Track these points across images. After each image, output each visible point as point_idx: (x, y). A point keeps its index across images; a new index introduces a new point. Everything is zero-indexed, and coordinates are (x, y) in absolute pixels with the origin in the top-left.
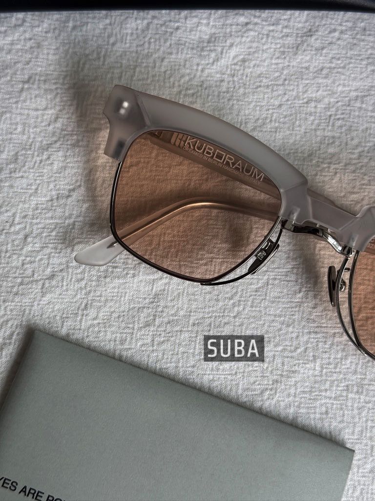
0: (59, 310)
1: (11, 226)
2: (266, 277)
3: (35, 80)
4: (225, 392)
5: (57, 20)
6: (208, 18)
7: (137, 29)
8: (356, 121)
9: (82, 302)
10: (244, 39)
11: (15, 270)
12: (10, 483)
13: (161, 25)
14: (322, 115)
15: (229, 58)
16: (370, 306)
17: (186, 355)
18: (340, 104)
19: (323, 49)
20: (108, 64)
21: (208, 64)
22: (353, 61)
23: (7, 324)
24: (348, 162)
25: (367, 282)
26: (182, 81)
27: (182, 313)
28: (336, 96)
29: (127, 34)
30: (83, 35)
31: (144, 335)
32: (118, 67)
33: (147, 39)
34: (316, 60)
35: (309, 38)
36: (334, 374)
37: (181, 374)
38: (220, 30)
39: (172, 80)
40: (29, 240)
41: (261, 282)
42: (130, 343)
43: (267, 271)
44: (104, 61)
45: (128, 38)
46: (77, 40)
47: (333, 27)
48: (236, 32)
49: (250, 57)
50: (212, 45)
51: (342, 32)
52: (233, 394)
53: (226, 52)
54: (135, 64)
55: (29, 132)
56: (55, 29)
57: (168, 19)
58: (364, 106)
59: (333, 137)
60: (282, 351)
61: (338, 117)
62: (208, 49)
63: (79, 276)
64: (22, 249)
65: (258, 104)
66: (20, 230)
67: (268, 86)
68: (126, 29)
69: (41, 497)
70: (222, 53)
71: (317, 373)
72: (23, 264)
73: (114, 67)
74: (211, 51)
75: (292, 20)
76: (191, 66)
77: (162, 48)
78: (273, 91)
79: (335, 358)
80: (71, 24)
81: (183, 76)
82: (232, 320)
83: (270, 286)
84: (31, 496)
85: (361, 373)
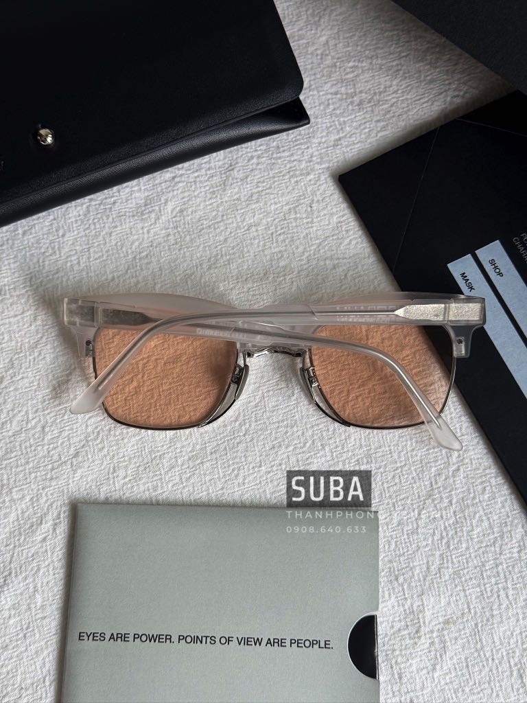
0: (92, 480)
1: (27, 423)
2: (260, 392)
3: (6, 291)
4: (256, 501)
5: (7, 232)
6: (138, 185)
7: (79, 215)
8: (295, 231)
9: (110, 467)
10: (175, 193)
11: (43, 460)
12: (98, 635)
13: (100, 204)
14: (265, 235)
15: (168, 213)
16: (356, 386)
17: (213, 481)
18: (277, 220)
19: (247, 177)
20: (64, 254)
21: (151, 225)
22: (276, 179)
23: (52, 507)
24: (300, 269)
25: (347, 367)
26: (134, 247)
27: (198, 447)
28: (271, 215)
29: (72, 222)
30: (34, 237)
31: (172, 477)
32: (74, 255)
33: (91, 221)
34: (244, 189)
35: (232, 172)
36: (344, 454)
37: (214, 498)
38: (152, 192)
39: (124, 249)
40: (47, 429)
41: (257, 397)
42: (162, 487)
43: (259, 387)
44: (60, 253)
45: (74, 226)
46: (30, 244)
47: (249, 155)
48: (166, 188)
49: (186, 206)
50: (149, 206)
51: (259, 157)
52: (263, 499)
53: (164, 209)
54: (88, 247)
55: (15, 337)
56: (8, 240)
57: (104, 197)
58: (298, 215)
59: (280, 252)
60: (293, 450)
61: (279, 232)
62: (147, 211)
63: (100, 446)
64: (43, 439)
65: (206, 244)
66: (36, 424)
67: (209, 226)
68: (70, 218)
69: (128, 637)
70: (160, 212)
71: (328, 458)
72: (49, 452)
73: (70, 255)
74: (150, 212)
75: (212, 161)
76: (137, 231)
77: (107, 225)
78: (215, 229)
79: (340, 441)
80: (20, 231)
81: (133, 243)
82: (243, 438)
83: (266, 399)
84: (119, 639)
85: (366, 446)
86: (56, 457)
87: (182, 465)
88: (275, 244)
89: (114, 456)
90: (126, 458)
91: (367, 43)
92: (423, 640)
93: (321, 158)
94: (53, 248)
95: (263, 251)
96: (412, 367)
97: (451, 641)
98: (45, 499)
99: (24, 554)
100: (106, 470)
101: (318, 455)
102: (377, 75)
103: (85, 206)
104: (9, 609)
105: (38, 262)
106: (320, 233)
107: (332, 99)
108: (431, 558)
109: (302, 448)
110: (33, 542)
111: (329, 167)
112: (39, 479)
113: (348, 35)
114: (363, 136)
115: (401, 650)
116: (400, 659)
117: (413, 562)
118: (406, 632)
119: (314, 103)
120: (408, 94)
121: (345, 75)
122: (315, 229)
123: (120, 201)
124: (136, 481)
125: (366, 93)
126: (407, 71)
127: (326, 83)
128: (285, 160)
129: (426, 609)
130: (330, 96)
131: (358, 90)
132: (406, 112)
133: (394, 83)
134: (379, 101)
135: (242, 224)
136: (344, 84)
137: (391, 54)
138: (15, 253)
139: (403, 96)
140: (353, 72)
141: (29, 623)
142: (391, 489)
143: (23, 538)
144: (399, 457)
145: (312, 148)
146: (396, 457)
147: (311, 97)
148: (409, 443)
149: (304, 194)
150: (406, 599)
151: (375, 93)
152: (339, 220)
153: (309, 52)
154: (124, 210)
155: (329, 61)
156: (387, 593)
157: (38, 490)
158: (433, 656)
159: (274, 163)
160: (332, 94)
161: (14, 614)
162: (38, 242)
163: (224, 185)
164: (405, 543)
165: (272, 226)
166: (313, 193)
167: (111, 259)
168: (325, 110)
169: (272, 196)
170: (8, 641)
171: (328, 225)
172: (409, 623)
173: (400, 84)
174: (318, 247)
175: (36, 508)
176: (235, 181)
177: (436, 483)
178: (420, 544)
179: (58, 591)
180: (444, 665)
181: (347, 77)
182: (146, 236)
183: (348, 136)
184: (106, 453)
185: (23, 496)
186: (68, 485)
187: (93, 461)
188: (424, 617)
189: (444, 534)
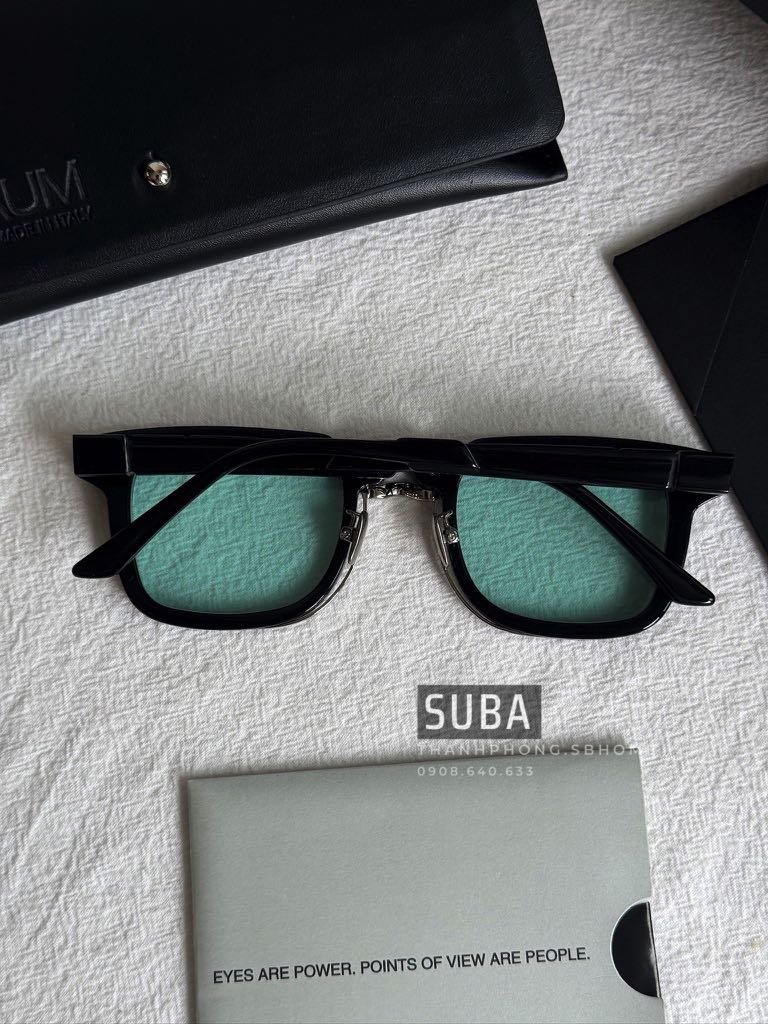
86: (174, 670)
87: (362, 691)
88: (515, 354)
89: (260, 671)
90: (279, 676)
91: (674, 32)
92: (713, 968)
93: (593, 218)
94: (176, 347)
95: (496, 363)
96: (717, 555)
97: (755, 972)
98: (157, 732)
99: (126, 813)
100: (250, 694)
101: (568, 684)
102: (686, 87)
103: (225, 282)
104: (103, 894)
105: (153, 367)
106: (585, 337)
107: (614, 122)
108: (731, 848)
109: (543, 672)
110: (138, 796)
111: (603, 233)
112: (149, 701)
113: (643, 19)
114: (659, 185)
115: (680, 983)
116: (677, 996)
117: (704, 852)
118: (688, 956)
119: (586, 128)
120: (732, 120)
121: (635, 84)
122: (577, 331)
123: (279, 275)
124: (294, 712)
125: (667, 115)
126: (732, 82)
127: (605, 96)
128: (535, 220)
129: (719, 923)
130: (610, 118)
131: (654, 110)
132: (729, 149)
133: (713, 100)
134: (687, 129)
135: (466, 319)
136: (634, 100)
137: (709, 52)
138: (118, 352)
139: (725, 122)
140: (648, 79)
141: (132, 915)
142: (676, 741)
143: (124, 788)
144: (691, 693)
145: (578, 202)
146: (687, 693)
147: (580, 119)
148: (707, 671)
149: (563, 275)
150: (691, 907)
151: (681, 116)
152: (614, 318)
153: (581, 45)
154: (284, 291)
155: (610, 61)
156: (663, 898)
157: (148, 718)
158: (726, 993)
159: (518, 224)
160: (613, 114)
161: (111, 901)
162: (153, 336)
163: (440, 257)
164: (694, 823)
165: (511, 324)
166: (578, 274)
167: (263, 368)
168: (601, 139)
169: (513, 277)
170: (100, 941)
171: (598, 325)
172: (693, 943)
173: (722, 101)
174: (581, 360)
175: (144, 745)
176: (457, 251)
177: (746, 735)
178: (716, 826)
179: (176, 870)
180: (743, 1006)
181: (639, 87)
182: (317, 333)
183: (636, 183)
184: (249, 667)
185: (126, 727)
186: (192, 712)
187: (230, 679)
188: (716, 935)
189: (754, 812)
